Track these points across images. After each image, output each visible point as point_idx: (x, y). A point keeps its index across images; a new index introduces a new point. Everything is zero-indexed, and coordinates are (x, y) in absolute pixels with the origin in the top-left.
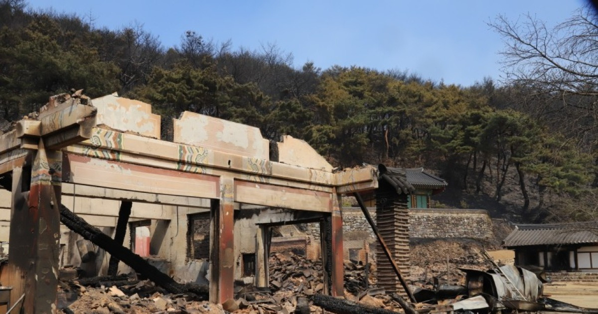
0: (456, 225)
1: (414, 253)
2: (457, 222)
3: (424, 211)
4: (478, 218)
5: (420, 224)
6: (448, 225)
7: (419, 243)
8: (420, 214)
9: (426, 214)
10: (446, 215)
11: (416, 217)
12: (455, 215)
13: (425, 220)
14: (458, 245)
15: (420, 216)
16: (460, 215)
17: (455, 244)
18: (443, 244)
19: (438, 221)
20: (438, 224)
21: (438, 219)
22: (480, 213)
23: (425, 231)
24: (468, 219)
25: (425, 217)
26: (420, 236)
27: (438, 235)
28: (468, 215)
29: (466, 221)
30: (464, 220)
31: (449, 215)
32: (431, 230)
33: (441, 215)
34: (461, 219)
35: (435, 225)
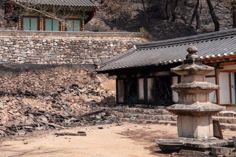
0: (99, 50)
1: (13, 82)
2: (99, 48)
3: (55, 34)
4: (129, 42)
5: (48, 49)
6: (86, 50)
7: (27, 70)
8: (49, 38)
9: (57, 38)
10: (86, 39)
11: (44, 41)
12: (98, 39)
13: (56, 44)
14: (86, 73)
15: (49, 40)
16: (105, 39)
17: (82, 71)
18: (64, 71)
19: (73, 46)
20: (73, 49)
21: (73, 43)
22: (133, 37)
23: (54, 57)
24: (115, 43)
25: (56, 41)
26: (46, 63)
27: (71, 62)
28: (116, 39)
29: (112, 45)
30: (110, 44)
31: (90, 39)
32: (62, 56)
33: (79, 39)
34: (105, 43)
35: (68, 51)
